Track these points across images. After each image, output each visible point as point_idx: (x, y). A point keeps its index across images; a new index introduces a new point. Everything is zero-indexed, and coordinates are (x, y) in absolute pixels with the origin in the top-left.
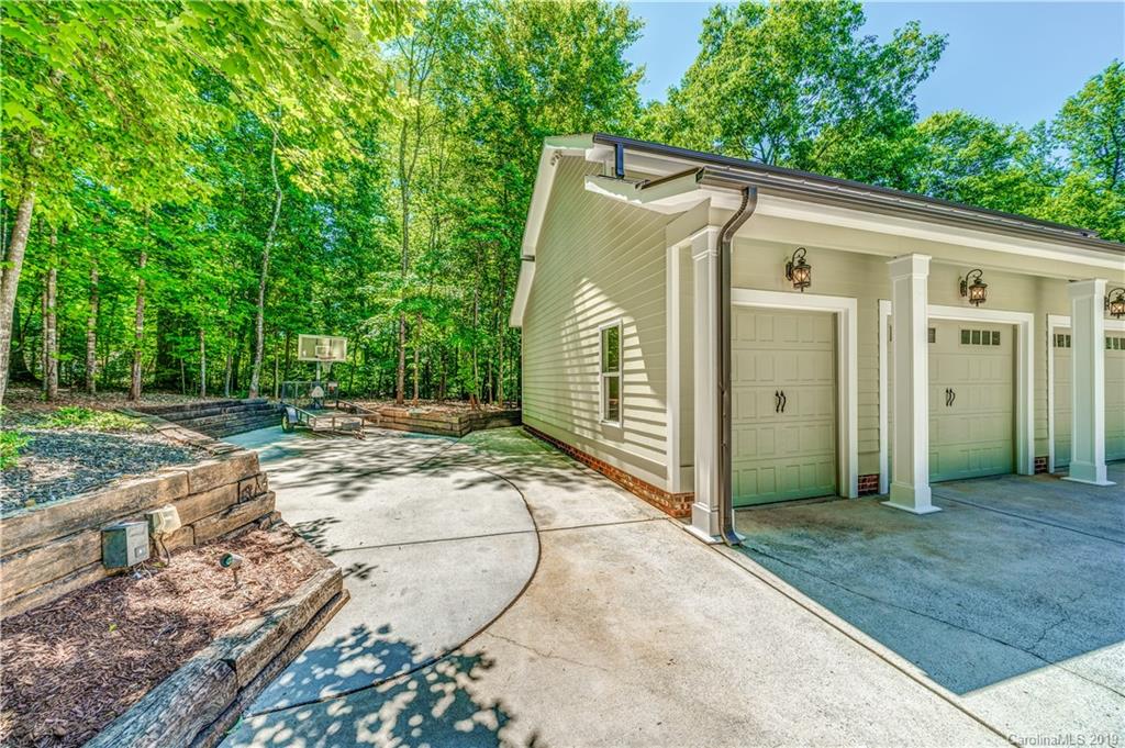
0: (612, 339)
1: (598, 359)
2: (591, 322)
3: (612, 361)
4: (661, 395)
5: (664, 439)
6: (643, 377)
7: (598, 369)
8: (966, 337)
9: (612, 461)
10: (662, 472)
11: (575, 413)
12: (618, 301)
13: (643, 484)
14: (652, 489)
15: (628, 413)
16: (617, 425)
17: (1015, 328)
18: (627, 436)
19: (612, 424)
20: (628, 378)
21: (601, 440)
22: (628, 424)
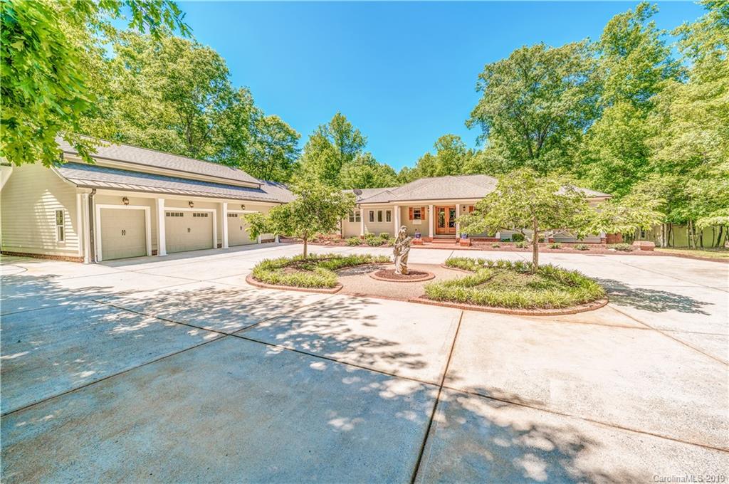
0: (60, 214)
1: (55, 220)
2: (51, 207)
3: (60, 222)
4: (76, 231)
5: (77, 243)
6: (70, 223)
7: (55, 224)
8: (195, 215)
9: (62, 254)
10: (77, 252)
11: (44, 240)
12: (61, 201)
13: (73, 258)
14: (75, 258)
15: (67, 238)
16: (63, 242)
17: (212, 213)
18: (67, 245)
19: (61, 242)
20: (66, 227)
21: (57, 248)
22: (67, 241)
